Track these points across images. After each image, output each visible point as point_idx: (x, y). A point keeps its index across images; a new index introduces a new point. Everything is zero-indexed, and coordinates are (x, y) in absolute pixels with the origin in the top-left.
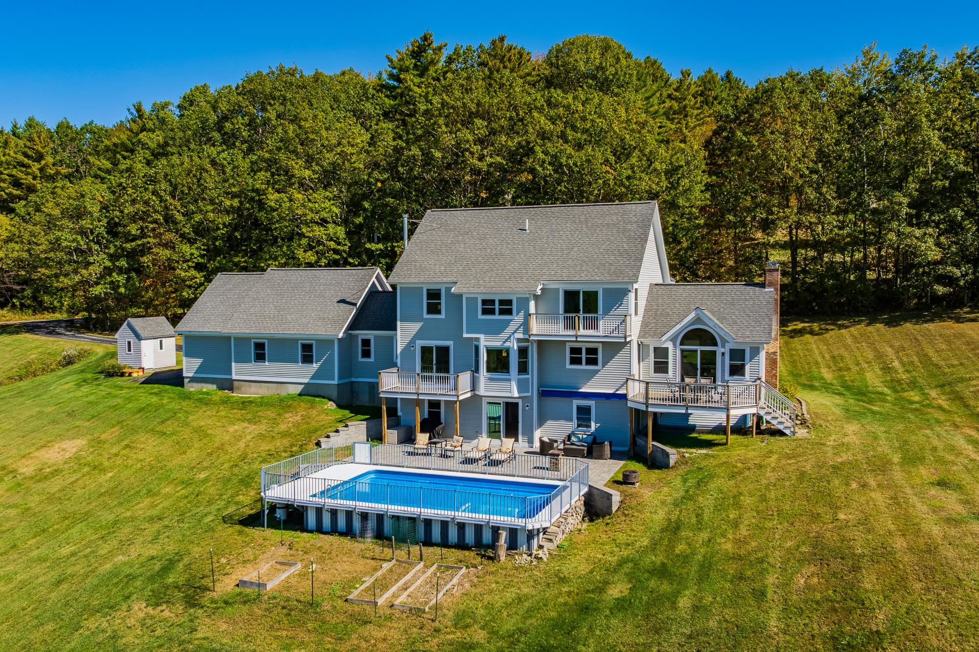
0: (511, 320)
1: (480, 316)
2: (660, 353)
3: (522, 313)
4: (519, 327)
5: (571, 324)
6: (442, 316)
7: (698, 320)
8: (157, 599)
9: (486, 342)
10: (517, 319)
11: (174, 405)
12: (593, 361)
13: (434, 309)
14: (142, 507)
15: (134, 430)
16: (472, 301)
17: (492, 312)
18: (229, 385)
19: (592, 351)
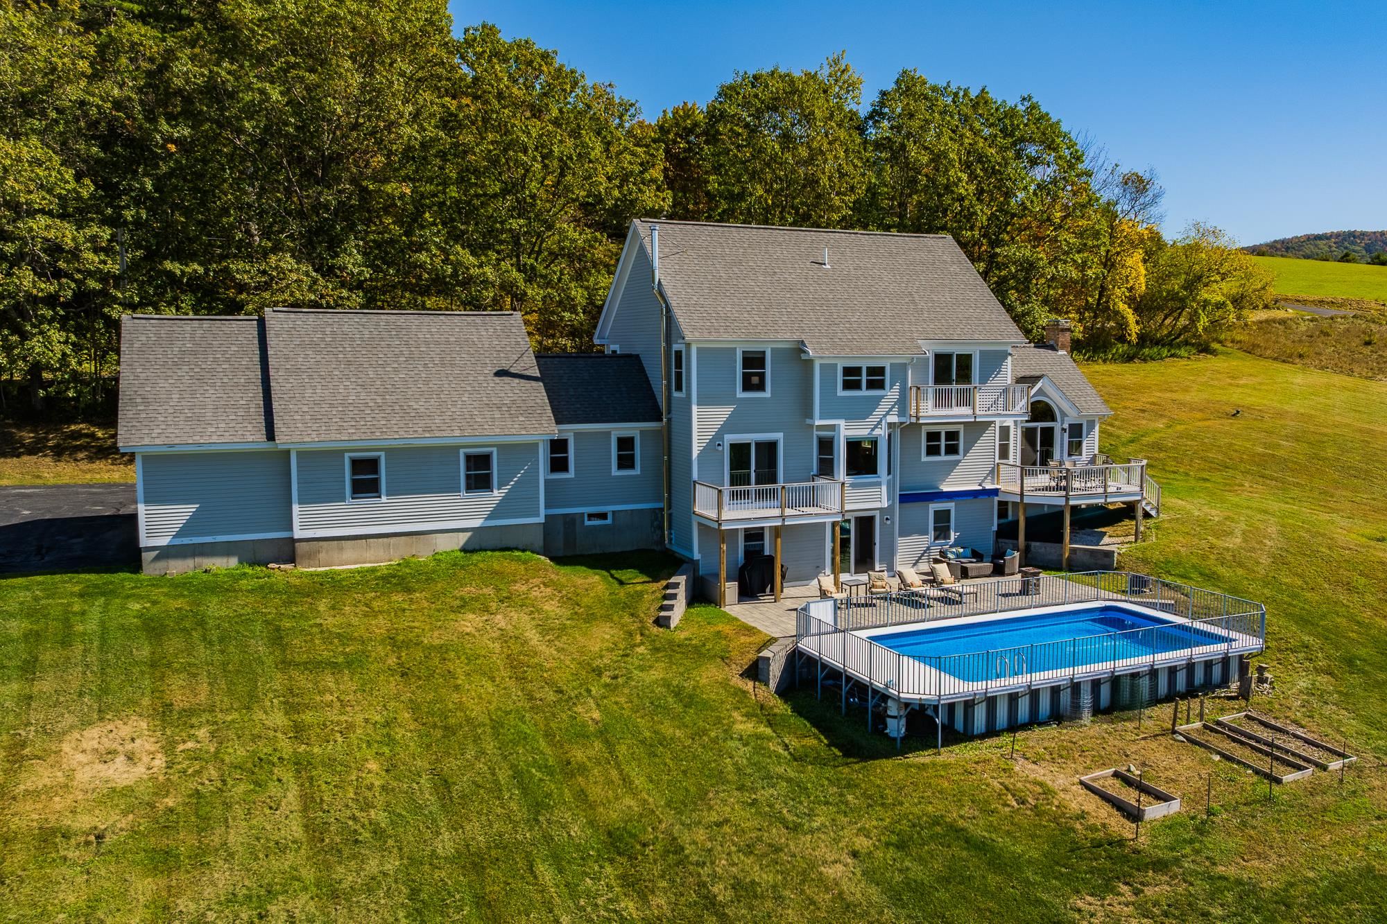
0: (882, 397)
1: (841, 393)
3: (897, 387)
4: (893, 407)
5: (942, 400)
6: (767, 394)
9: (846, 430)
10: (891, 394)
12: (952, 450)
13: (753, 382)
16: (828, 369)
17: (855, 385)
18: (288, 552)
19: (952, 436)
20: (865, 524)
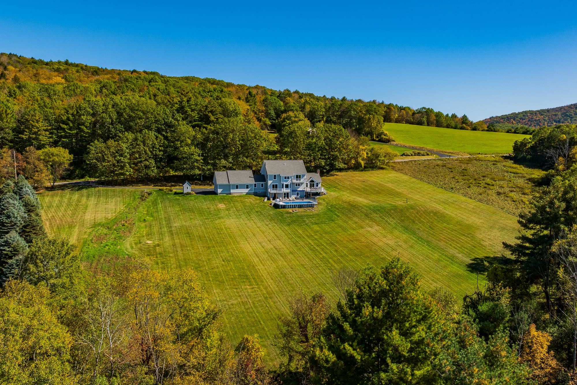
1: (284, 179)
2: (307, 184)
4: (290, 181)
5: (297, 180)
7: (312, 179)
9: (285, 183)
10: (290, 179)
12: (299, 186)
16: (283, 177)
18: (230, 194)
19: (299, 184)
20: (288, 194)
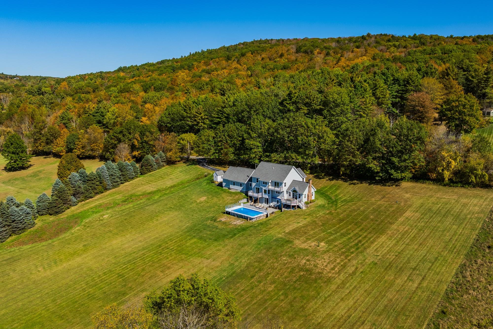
2: (290, 193)
4: (268, 187)
6: (258, 183)
7: (294, 188)
8: (211, 221)
10: (268, 185)
11: (220, 192)
12: (279, 194)
13: (257, 181)
14: (212, 209)
15: (213, 196)
16: (262, 181)
17: (264, 184)
20: (268, 199)
